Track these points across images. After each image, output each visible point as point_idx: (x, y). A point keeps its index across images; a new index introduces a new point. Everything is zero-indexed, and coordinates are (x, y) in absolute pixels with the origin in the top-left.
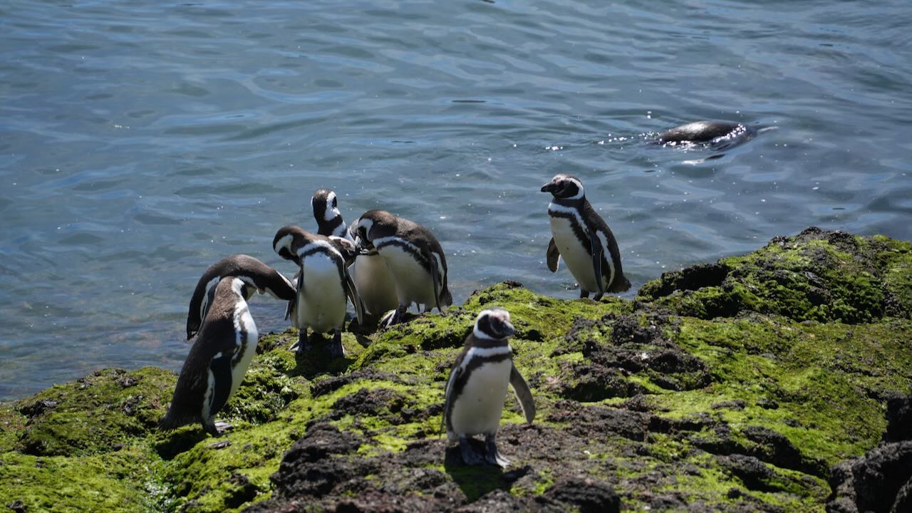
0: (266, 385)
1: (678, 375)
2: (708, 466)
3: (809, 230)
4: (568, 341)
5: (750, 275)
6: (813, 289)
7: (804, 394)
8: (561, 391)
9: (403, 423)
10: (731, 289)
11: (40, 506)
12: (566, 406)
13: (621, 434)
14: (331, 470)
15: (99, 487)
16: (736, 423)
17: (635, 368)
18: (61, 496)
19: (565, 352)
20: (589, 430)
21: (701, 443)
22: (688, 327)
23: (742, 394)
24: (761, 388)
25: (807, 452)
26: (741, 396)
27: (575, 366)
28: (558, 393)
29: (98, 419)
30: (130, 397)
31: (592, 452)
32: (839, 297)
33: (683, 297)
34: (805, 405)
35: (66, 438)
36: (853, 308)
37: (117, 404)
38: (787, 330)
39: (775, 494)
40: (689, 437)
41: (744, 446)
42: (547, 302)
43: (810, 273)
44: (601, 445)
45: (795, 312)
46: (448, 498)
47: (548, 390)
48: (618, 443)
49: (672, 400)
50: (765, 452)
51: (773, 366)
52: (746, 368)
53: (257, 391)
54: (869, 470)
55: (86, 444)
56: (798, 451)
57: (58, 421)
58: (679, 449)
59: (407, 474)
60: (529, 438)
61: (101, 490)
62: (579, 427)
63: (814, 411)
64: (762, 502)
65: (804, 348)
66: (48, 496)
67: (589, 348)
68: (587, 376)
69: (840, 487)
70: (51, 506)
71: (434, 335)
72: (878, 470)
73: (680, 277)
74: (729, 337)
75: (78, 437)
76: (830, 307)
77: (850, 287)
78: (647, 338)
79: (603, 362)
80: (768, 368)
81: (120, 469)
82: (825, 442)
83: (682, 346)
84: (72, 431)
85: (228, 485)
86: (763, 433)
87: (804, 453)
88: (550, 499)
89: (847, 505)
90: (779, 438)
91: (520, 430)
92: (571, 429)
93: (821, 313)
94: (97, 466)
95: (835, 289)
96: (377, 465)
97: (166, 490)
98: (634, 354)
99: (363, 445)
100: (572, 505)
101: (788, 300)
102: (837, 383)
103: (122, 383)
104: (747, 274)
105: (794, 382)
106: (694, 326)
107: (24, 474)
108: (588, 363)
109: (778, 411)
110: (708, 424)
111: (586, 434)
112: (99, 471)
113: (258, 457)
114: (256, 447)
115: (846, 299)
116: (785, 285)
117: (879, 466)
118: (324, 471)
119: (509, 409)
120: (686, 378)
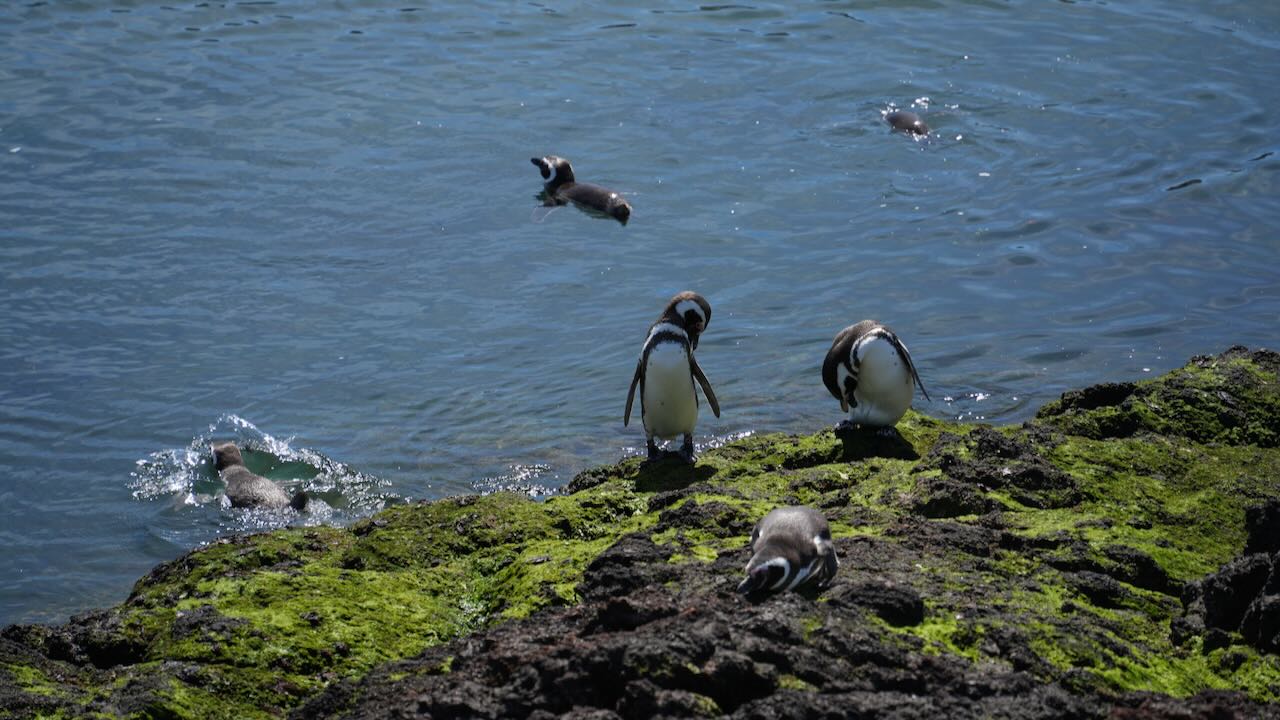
0: (616, 508)
1: (1043, 492)
2: (1052, 583)
3: (1234, 349)
4: (931, 457)
5: (1155, 393)
6: (1225, 410)
7: (1190, 517)
8: (911, 507)
9: (730, 536)
10: (1129, 408)
11: (337, 618)
12: (909, 520)
13: (963, 549)
14: (627, 576)
15: (406, 601)
16: (1097, 542)
17: (995, 483)
18: (363, 610)
19: (926, 469)
20: (925, 543)
21: (1053, 561)
22: (1070, 447)
23: (1116, 514)
24: (1140, 509)
25: (1176, 574)
26: (1114, 516)
27: (931, 481)
28: (908, 509)
29: (425, 537)
30: (465, 516)
31: (924, 566)
32: (1256, 420)
33: (1075, 415)
34: (1190, 528)
35: (386, 555)
36: (1271, 433)
37: (448, 524)
38: (1186, 451)
39: (1116, 611)
40: (1041, 555)
41: (1102, 565)
42: (931, 422)
43: (1223, 393)
44: (936, 559)
45: (1203, 434)
46: (733, 599)
47: (897, 506)
48: (957, 557)
49: (1033, 519)
50: (1126, 573)
51: (1161, 488)
52: (1127, 488)
53: (605, 513)
54: (1217, 584)
55: (409, 562)
56: (1163, 573)
57: (382, 538)
58: (1028, 567)
59: (708, 580)
60: (858, 550)
61: (408, 605)
62: (914, 540)
63: (1200, 536)
64: (1098, 617)
65: (1203, 471)
66: (347, 608)
67: (948, 463)
68: (942, 492)
69: (1191, 605)
70: (349, 619)
71: (797, 454)
72: (1228, 584)
73: (1080, 397)
74: (1116, 456)
75: (399, 554)
76: (1245, 431)
77: (1270, 408)
78: (1013, 453)
79: (961, 477)
80: (1154, 489)
81: (435, 585)
82: (1199, 565)
83: (1055, 462)
84: (394, 548)
85: (535, 598)
86: (1126, 552)
87: (1171, 575)
88: (844, 602)
89: (1193, 622)
90: (1142, 557)
91: (851, 543)
92: (906, 542)
93: (1233, 436)
94: (410, 581)
95: (1252, 411)
96: (678, 572)
97: (481, 607)
98: (995, 469)
99: (675, 555)
100: (868, 609)
101: (1196, 422)
102: (1232, 507)
103: (458, 502)
104: (1151, 393)
105: (1181, 505)
106: (1080, 445)
107: (325, 586)
108: (945, 478)
109: (1150, 531)
110: (1065, 542)
111: (922, 548)
112: (411, 587)
113: (576, 572)
114: (575, 562)
115: (1264, 422)
116: (1193, 405)
117: (1229, 580)
118: (619, 576)
119: (845, 522)
120: (1053, 496)
